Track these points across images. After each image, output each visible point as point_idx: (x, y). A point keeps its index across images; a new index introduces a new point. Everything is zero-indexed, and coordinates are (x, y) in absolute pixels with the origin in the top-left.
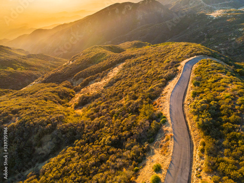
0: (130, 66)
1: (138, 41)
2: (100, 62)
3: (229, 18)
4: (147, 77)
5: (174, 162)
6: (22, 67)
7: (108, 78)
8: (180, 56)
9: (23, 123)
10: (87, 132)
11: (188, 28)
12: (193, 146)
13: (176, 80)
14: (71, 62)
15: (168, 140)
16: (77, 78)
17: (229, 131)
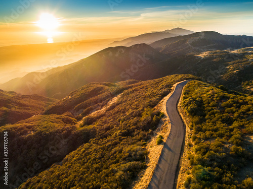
0: (128, 94)
1: (132, 80)
2: (99, 94)
3: (216, 58)
4: (145, 97)
5: (172, 133)
6: (16, 107)
7: (109, 105)
8: (172, 81)
9: (39, 133)
10: (99, 132)
11: (179, 68)
12: (186, 126)
13: (170, 95)
14: (70, 97)
15: (167, 124)
16: (78, 110)
17: (209, 111)
